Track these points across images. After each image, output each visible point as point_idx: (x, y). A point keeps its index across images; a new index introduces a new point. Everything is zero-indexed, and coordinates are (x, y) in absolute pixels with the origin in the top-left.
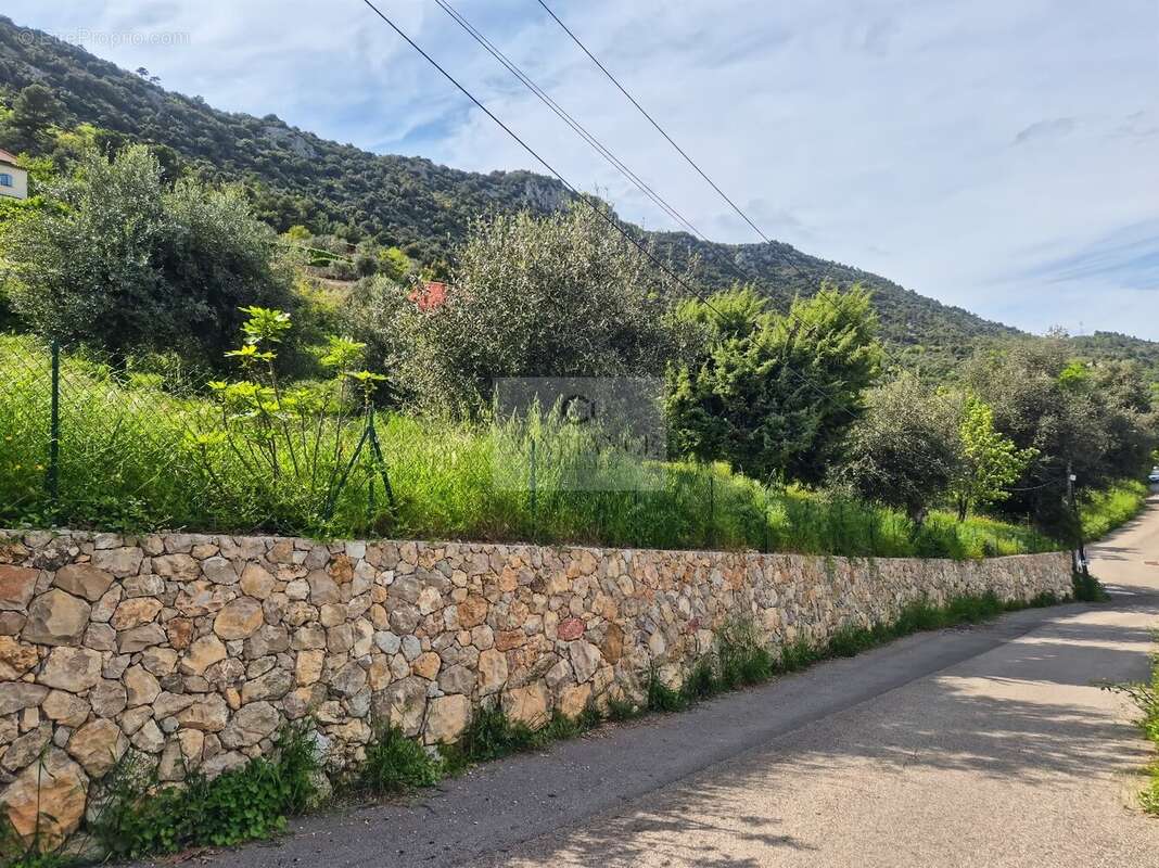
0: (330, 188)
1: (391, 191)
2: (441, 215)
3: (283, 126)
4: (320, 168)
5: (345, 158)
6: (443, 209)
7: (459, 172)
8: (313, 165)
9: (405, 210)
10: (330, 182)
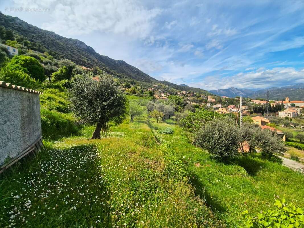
0: (33, 36)
1: (48, 39)
2: (61, 46)
3: (20, 20)
4: (30, 31)
5: (36, 29)
6: (61, 45)
7: (62, 37)
8: (28, 30)
9: (53, 44)
10: (34, 35)
